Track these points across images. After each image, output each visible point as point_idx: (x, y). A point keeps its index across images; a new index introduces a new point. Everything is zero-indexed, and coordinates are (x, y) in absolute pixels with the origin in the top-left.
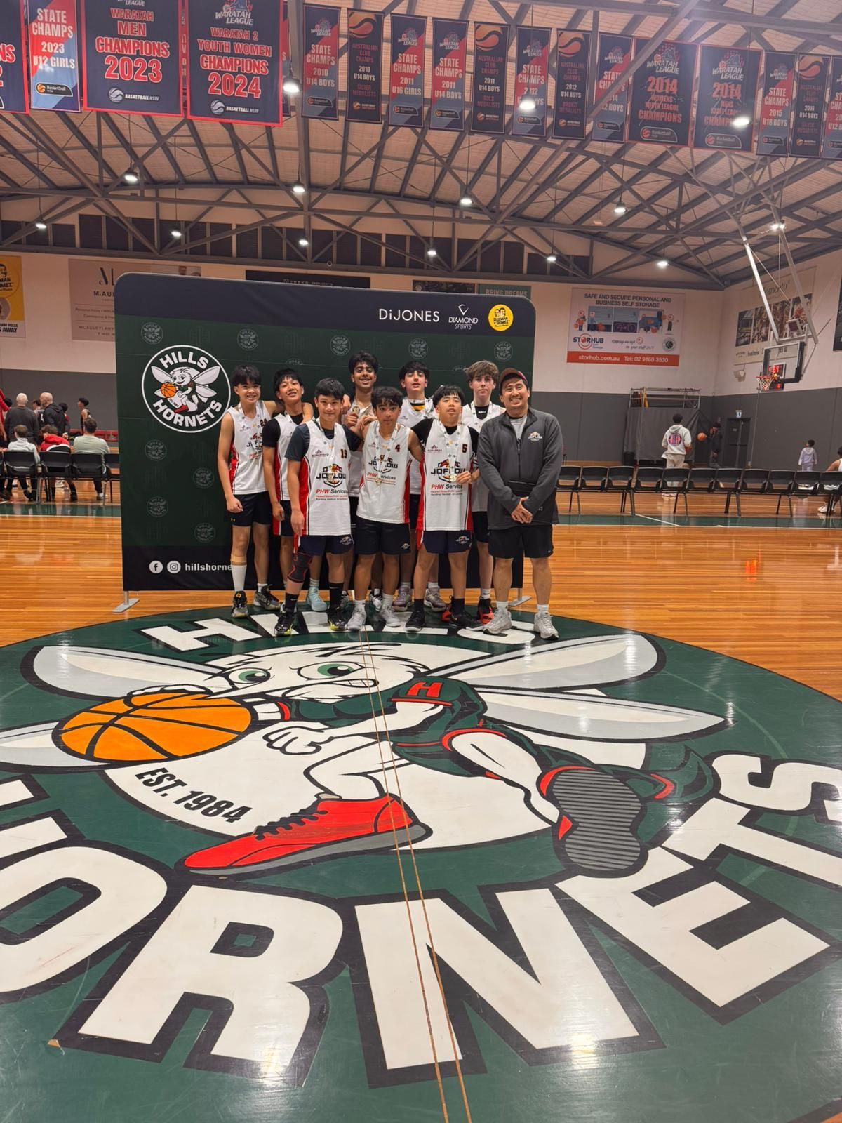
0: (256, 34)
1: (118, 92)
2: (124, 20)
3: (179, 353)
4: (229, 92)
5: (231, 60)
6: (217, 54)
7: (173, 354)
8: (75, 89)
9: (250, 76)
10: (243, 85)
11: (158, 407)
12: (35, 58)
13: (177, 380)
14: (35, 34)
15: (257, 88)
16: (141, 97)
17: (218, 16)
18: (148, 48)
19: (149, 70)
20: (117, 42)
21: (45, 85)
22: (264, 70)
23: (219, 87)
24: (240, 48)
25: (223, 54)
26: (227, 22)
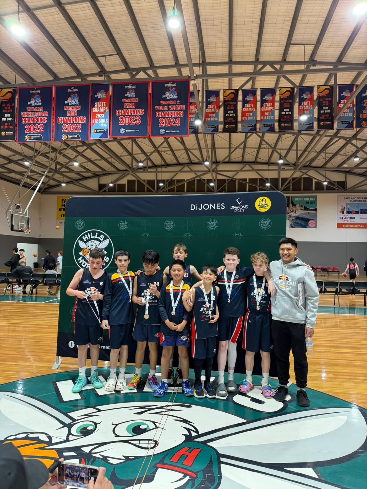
0: (178, 101)
1: (124, 129)
2: (127, 103)
3: (91, 233)
4: (167, 125)
5: (168, 113)
6: (163, 111)
7: (89, 234)
8: (107, 130)
9: (176, 118)
10: (173, 121)
11: (80, 261)
12: (93, 120)
13: (90, 247)
14: (94, 112)
15: (178, 122)
16: (132, 131)
17: (163, 96)
18: (136, 112)
19: (136, 120)
20: (124, 111)
21: (96, 130)
22: (181, 115)
23: (163, 123)
24: (172, 107)
25: (165, 111)
26: (167, 98)
